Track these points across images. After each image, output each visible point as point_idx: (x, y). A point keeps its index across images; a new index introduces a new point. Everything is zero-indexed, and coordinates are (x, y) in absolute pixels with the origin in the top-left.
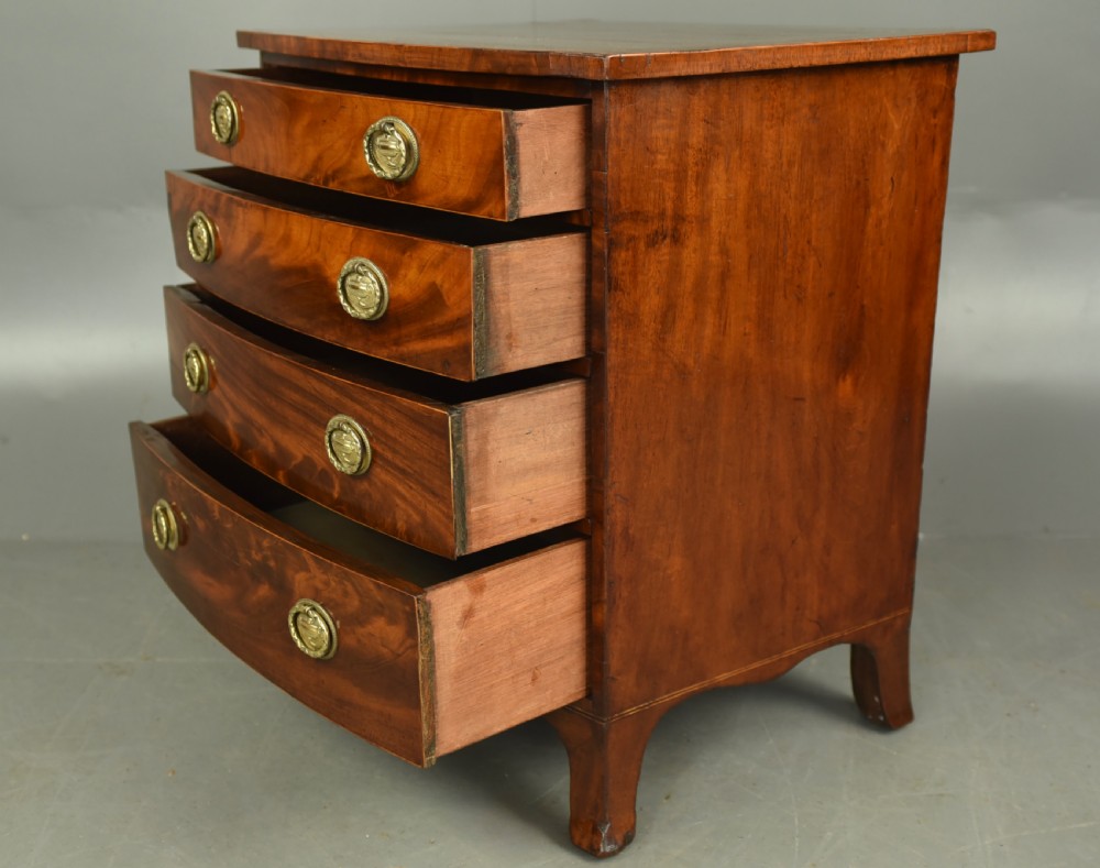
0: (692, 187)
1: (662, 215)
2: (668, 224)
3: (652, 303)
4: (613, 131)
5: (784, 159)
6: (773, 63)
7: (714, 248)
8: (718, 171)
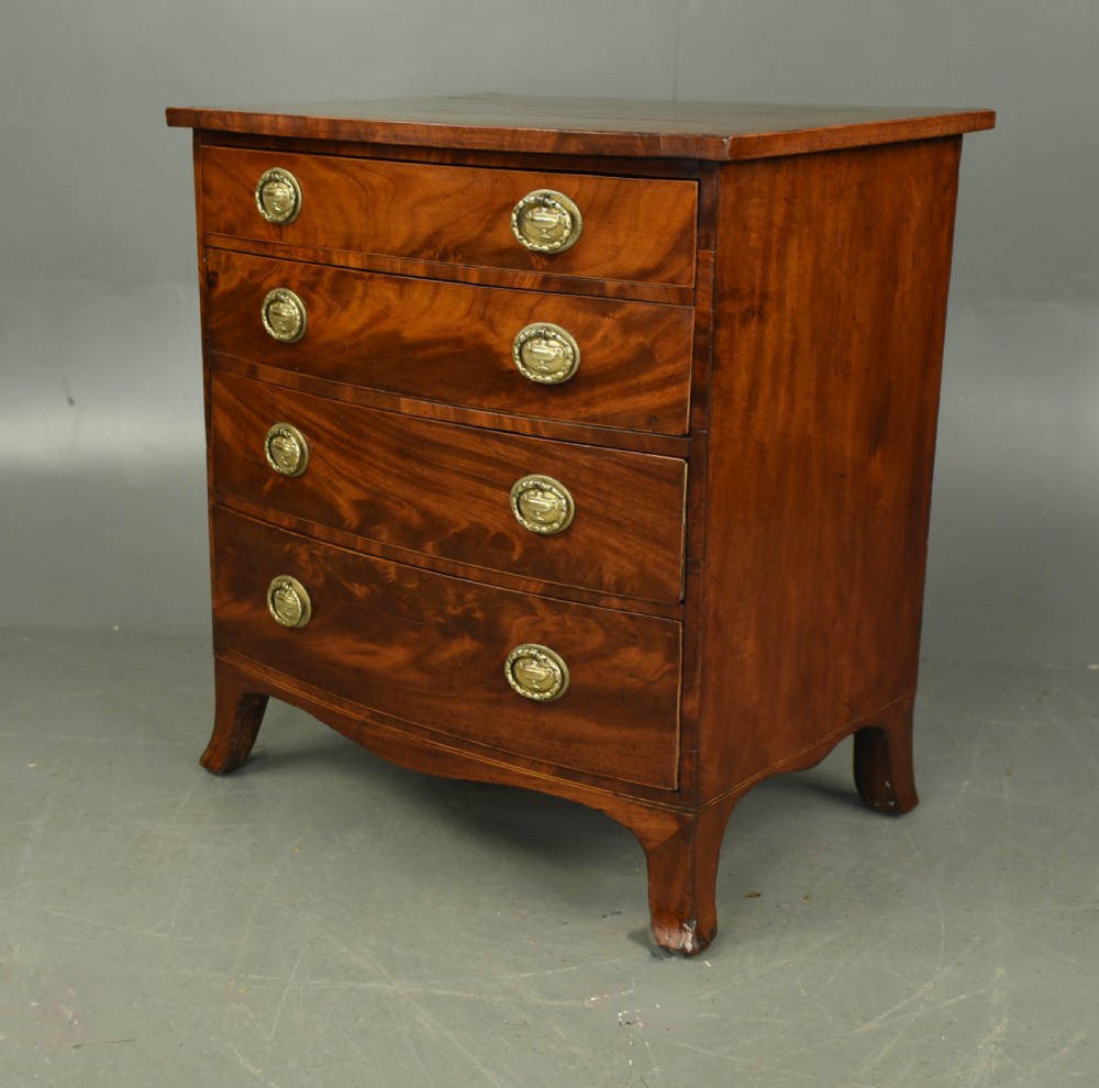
0: (774, 265)
1: (753, 291)
2: (757, 302)
3: (742, 381)
4: (721, 211)
5: (839, 237)
6: (844, 142)
7: (788, 325)
8: (793, 249)
